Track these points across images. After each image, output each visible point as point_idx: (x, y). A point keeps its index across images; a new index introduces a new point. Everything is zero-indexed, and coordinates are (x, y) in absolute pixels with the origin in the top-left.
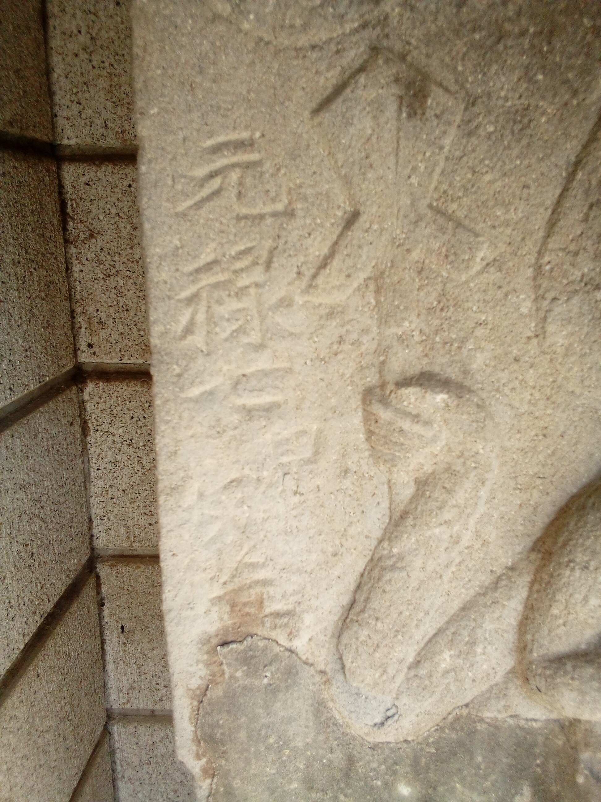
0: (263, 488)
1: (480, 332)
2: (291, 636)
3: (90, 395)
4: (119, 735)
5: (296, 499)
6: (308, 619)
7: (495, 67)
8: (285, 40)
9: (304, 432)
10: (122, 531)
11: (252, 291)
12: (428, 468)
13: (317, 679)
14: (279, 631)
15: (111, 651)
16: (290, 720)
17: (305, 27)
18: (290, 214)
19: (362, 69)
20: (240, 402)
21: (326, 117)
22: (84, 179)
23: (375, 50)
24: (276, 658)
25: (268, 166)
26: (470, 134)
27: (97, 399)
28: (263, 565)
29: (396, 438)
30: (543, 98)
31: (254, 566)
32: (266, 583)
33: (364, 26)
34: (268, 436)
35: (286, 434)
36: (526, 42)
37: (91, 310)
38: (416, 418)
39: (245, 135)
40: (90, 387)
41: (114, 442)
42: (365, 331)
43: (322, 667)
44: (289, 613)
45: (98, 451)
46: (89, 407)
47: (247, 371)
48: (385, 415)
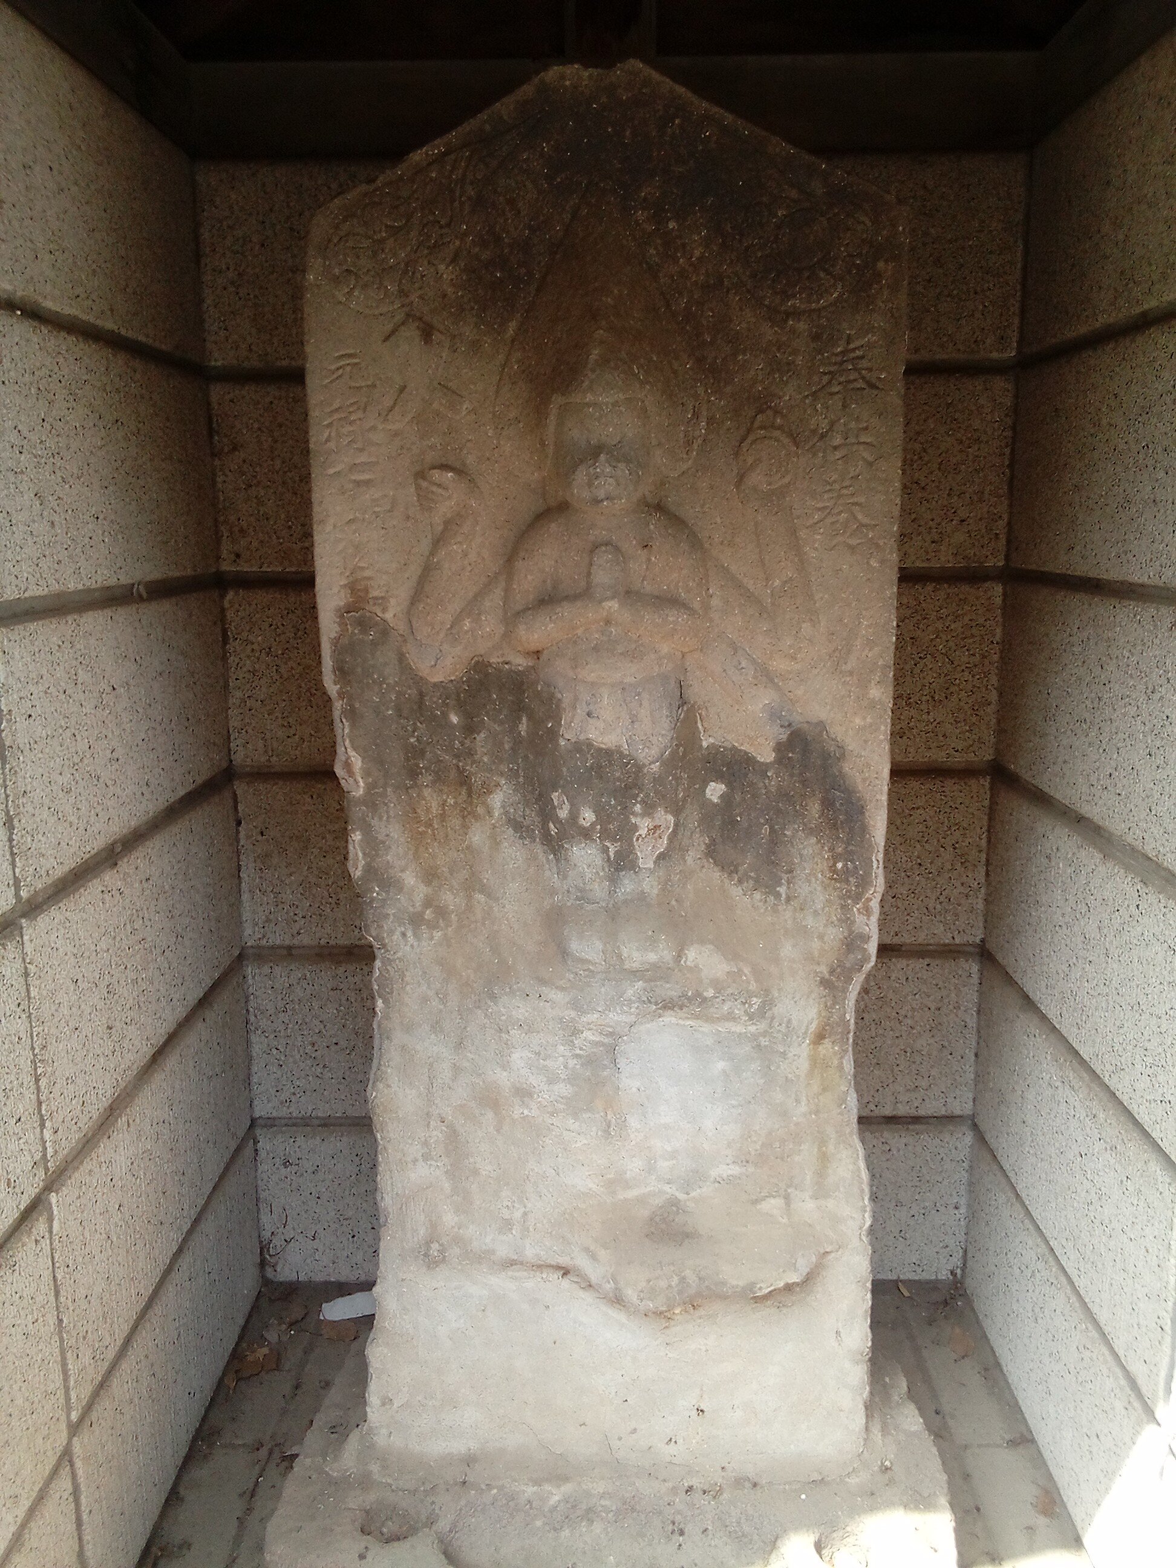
0: (366, 524)
1: (469, 444)
2: (384, 610)
3: (230, 603)
4: (253, 977)
5: (383, 532)
6: (393, 601)
7: (461, 323)
8: (367, 311)
9: (385, 496)
10: (261, 743)
11: (358, 422)
12: (449, 515)
13: (399, 638)
14: (377, 607)
15: (247, 878)
16: (386, 664)
17: (377, 307)
18: (374, 386)
19: (403, 324)
20: (353, 478)
21: (388, 343)
22: (227, 397)
23: (408, 315)
24: (377, 624)
25: (363, 365)
26: (455, 351)
27: (237, 606)
28: (368, 568)
29: (430, 495)
30: (485, 335)
31: (362, 568)
32: (369, 578)
33: (403, 306)
34: (367, 496)
35: (376, 496)
36: (474, 312)
37: (232, 518)
38: (439, 486)
39: (352, 351)
40: (230, 595)
41: (253, 650)
42: (413, 443)
43: (401, 632)
44: (382, 598)
45: (237, 660)
46: (230, 614)
47: (357, 462)
48: (424, 484)
